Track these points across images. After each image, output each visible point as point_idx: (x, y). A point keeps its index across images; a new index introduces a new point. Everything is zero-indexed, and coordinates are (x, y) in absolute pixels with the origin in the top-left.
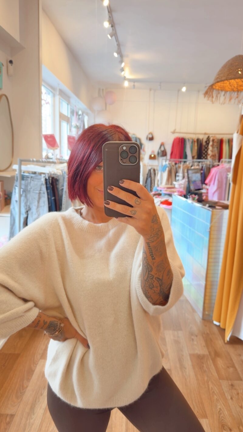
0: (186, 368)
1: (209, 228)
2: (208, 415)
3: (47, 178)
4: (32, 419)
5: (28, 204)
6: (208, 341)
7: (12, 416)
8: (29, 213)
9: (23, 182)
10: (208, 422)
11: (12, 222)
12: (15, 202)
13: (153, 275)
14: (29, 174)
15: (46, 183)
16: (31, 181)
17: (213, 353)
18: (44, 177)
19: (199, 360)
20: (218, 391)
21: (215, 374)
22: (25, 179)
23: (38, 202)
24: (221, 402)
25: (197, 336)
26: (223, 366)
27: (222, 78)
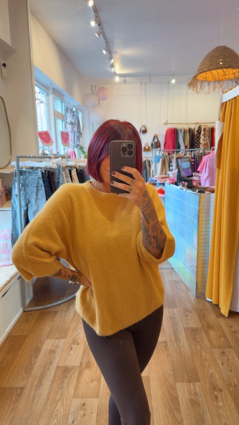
0: (180, 340)
1: (197, 211)
2: (200, 379)
3: (44, 172)
4: (40, 390)
5: (27, 197)
6: (202, 315)
7: (22, 389)
8: (29, 205)
9: (22, 177)
10: (200, 385)
11: (14, 214)
12: (15, 196)
13: (150, 235)
14: (27, 169)
15: (43, 177)
16: (29, 175)
17: (205, 326)
18: (40, 171)
19: (193, 332)
20: (210, 358)
21: (208, 344)
22: (23, 174)
23: (37, 195)
24: (213, 367)
25: (191, 312)
26: (215, 336)
27: (204, 69)
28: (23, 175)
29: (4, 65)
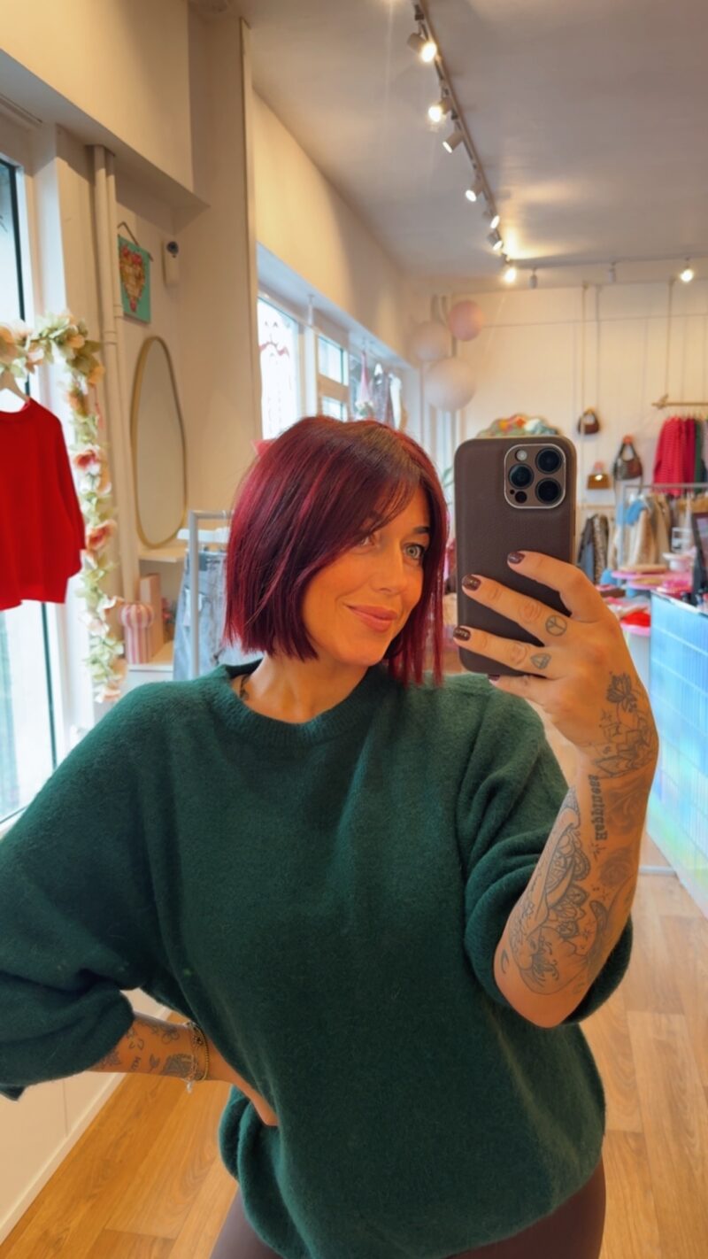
0: (692, 1135)
5: (219, 635)
7: (168, 1243)
9: (204, 575)
12: (184, 632)
13: (585, 892)
14: (221, 551)
22: (209, 565)
28: (209, 571)
29: (173, 247)
